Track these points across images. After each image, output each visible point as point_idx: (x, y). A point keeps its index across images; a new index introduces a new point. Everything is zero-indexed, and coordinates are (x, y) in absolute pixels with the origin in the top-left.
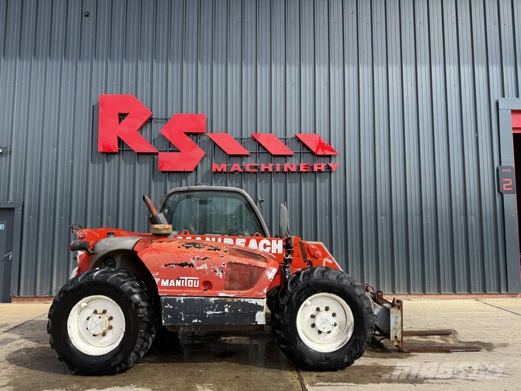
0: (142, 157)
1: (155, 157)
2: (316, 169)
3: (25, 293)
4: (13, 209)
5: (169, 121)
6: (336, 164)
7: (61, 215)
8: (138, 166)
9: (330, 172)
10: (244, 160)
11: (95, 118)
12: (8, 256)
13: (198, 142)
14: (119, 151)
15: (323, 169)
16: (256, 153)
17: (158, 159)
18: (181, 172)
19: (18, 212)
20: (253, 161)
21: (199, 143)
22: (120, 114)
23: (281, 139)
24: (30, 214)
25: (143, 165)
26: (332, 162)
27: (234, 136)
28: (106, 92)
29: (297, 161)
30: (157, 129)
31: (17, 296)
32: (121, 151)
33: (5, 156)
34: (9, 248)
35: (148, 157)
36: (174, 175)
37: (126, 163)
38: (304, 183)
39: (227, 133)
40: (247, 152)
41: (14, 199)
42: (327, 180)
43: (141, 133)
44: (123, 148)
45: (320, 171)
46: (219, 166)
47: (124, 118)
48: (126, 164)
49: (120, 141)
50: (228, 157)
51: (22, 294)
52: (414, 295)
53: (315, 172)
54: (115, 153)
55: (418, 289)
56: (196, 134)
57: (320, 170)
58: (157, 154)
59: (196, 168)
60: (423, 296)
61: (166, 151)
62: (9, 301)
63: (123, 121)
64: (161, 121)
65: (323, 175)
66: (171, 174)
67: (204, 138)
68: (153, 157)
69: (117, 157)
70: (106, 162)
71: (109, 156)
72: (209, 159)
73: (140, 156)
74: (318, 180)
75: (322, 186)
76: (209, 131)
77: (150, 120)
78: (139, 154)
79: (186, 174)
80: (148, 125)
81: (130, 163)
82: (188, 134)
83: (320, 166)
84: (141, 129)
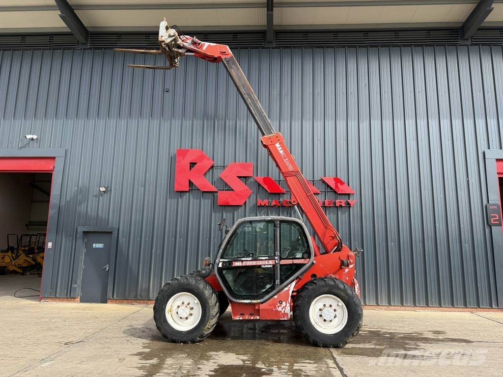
0: (206, 194)
2: (337, 205)
3: (117, 296)
4: (111, 233)
5: (226, 168)
6: (354, 200)
7: (145, 237)
8: (202, 200)
9: (349, 207)
10: (281, 197)
11: (172, 166)
12: (106, 268)
13: (247, 183)
14: (189, 190)
15: (343, 205)
17: (217, 196)
18: (234, 206)
19: (114, 235)
20: (288, 198)
22: (191, 163)
23: (310, 181)
24: (123, 237)
25: (206, 200)
26: (351, 199)
27: (274, 179)
28: (181, 147)
29: (323, 198)
30: (218, 173)
31: (112, 298)
32: (191, 190)
33: (107, 194)
34: (107, 262)
35: (210, 195)
36: (229, 208)
37: (194, 198)
39: (269, 176)
40: (284, 191)
41: (112, 225)
42: (347, 213)
43: (206, 177)
44: (192, 188)
45: (341, 206)
46: (263, 201)
47: (193, 167)
49: (191, 183)
50: (269, 194)
51: (115, 297)
52: (419, 307)
53: (337, 207)
54: (186, 192)
55: (423, 303)
56: (245, 178)
58: (217, 192)
59: (245, 203)
60: (427, 308)
61: (223, 190)
62: (106, 302)
63: (193, 169)
64: (220, 168)
65: (343, 209)
66: (226, 207)
67: (251, 180)
68: (214, 194)
69: (187, 194)
70: (179, 198)
71: (182, 193)
72: (255, 196)
73: (204, 193)
74: (339, 212)
75: (343, 216)
76: (255, 175)
77: (212, 167)
78: (203, 192)
79: (237, 207)
80: (211, 170)
81: (197, 199)
82: (239, 177)
83: (341, 202)
84: (205, 174)
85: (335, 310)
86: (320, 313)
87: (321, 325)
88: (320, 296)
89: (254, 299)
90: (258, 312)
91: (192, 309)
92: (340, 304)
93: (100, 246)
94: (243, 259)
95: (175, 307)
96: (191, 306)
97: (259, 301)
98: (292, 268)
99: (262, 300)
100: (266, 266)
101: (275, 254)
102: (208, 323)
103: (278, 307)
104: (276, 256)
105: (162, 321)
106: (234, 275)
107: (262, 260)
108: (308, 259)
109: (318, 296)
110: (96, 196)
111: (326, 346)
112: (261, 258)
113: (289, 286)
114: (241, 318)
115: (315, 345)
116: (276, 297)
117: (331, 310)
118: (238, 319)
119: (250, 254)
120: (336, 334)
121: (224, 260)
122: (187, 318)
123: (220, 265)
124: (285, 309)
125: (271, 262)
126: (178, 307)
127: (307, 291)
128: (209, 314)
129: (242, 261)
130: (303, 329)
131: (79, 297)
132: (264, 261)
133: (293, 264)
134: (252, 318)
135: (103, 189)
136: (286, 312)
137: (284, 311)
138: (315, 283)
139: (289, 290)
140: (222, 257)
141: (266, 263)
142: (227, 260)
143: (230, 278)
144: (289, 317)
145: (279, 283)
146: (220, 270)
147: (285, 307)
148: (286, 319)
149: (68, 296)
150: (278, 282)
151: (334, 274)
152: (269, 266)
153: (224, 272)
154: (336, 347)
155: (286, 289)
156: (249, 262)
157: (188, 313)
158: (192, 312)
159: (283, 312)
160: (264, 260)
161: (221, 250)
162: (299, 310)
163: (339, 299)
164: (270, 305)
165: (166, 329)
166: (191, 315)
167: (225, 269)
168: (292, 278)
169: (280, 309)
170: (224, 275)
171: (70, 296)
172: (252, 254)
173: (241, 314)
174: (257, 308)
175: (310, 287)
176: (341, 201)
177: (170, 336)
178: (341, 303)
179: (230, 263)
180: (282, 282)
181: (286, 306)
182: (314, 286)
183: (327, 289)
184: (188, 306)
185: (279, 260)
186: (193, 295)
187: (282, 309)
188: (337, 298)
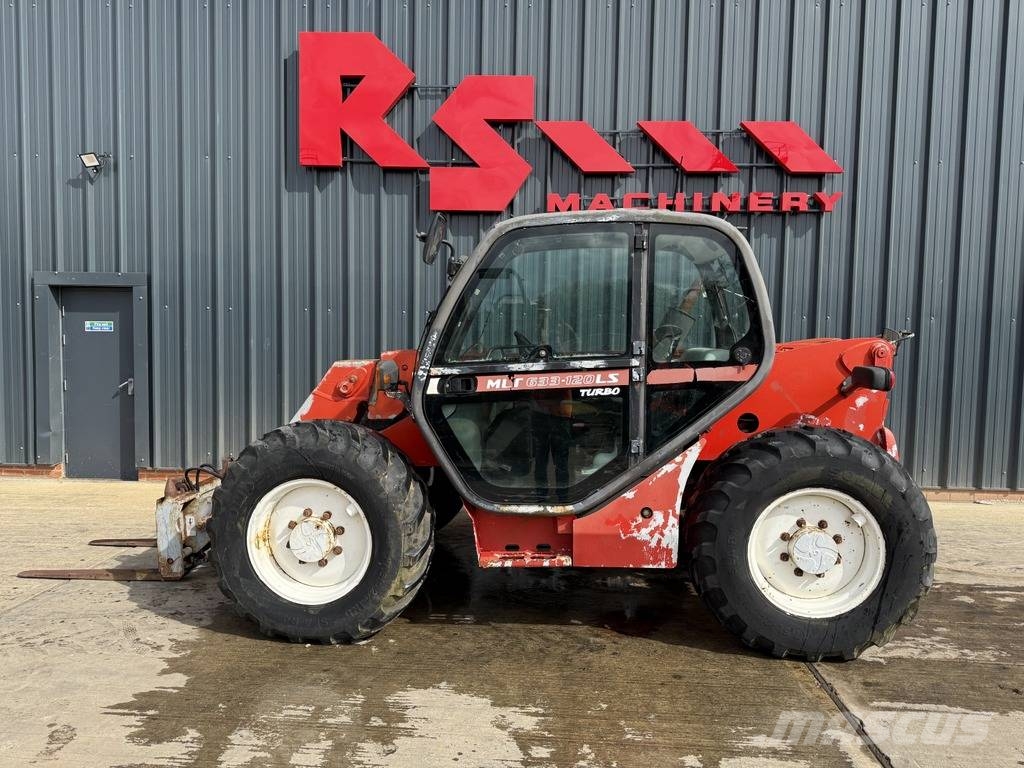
0: (393, 178)
1: (422, 178)
2: (786, 207)
3: (164, 462)
4: (128, 290)
5: (452, 94)
6: (834, 191)
7: (227, 304)
8: (384, 198)
9: (819, 216)
10: (619, 185)
11: (290, 88)
12: (126, 387)
13: (516, 142)
14: (345, 163)
15: (804, 207)
16: (647, 168)
17: (427, 183)
18: (476, 214)
19: (139, 296)
20: (639, 186)
21: (518, 144)
22: (345, 79)
23: (706, 134)
24: (163, 302)
25: (396, 196)
26: (825, 190)
27: (598, 128)
28: (312, 28)
29: (743, 187)
30: (426, 111)
31: (149, 468)
32: (348, 164)
33: (107, 175)
34: (127, 371)
35: (407, 179)
36: (463, 220)
37: (358, 189)
38: (756, 237)
39: (581, 120)
40: (628, 167)
41: (131, 267)
42: (810, 233)
43: (391, 122)
44: (352, 156)
45: (795, 211)
46: (563, 200)
47: (352, 89)
48: (360, 192)
49: (347, 142)
50: (582, 177)
51: (158, 464)
52: (988, 492)
53: (783, 214)
54: (334, 169)
55: (1000, 481)
56: (511, 124)
57: (798, 208)
58: (425, 171)
59: (511, 205)
60: (1010, 495)
61: (445, 165)
63: (350, 96)
64: (434, 93)
65: (800, 219)
66: (455, 219)
67: (530, 133)
68: (417, 176)
69: (339, 176)
70: (316, 188)
71: (322, 175)
72: (539, 184)
73: (388, 176)
74: (789, 231)
75: (798, 245)
76: (540, 115)
77: (410, 91)
78: (387, 171)
79: (488, 219)
80: (406, 102)
81: (368, 192)
82: (494, 124)
83: (797, 199)
84: (389, 113)
85: (837, 539)
86: (783, 547)
87: (783, 586)
88: (791, 495)
89: (553, 503)
90: (566, 543)
91: (339, 531)
92: (860, 521)
93: (104, 326)
94: (515, 367)
95: (281, 526)
96: (336, 521)
97: (570, 508)
98: (688, 398)
99: (580, 506)
100: (599, 392)
101: (630, 346)
102: (397, 581)
103: (638, 528)
104: (634, 356)
105: (237, 574)
106: (481, 419)
107: (581, 370)
108: (754, 367)
109: (784, 493)
110: (75, 183)
111: (800, 656)
112: (577, 364)
113: (678, 459)
114: (509, 564)
115: (764, 650)
116: (629, 495)
117: (825, 538)
118: (499, 564)
119: (539, 349)
120: (839, 618)
121: (447, 371)
122: (323, 563)
123: (433, 388)
124: (663, 534)
125: (614, 377)
126: (292, 525)
127: (745, 477)
128: (399, 551)
129: (511, 374)
130: (724, 601)
131: (63, 465)
132: (590, 375)
133: (695, 384)
134: (546, 563)
135: (90, 161)
136: (664, 544)
137: (659, 541)
138: (775, 451)
139: (677, 472)
140: (438, 361)
141: (598, 381)
142: (455, 371)
143: (467, 431)
144: (675, 560)
145: (641, 450)
146: (432, 405)
147: (660, 530)
148: (663, 565)
149: (31, 462)
150: (638, 444)
151: (817, 413)
152: (608, 392)
153: (448, 411)
154: (837, 658)
155: (668, 468)
156: (533, 377)
157: (326, 548)
158: (338, 542)
159: (653, 544)
160: (589, 370)
161: (435, 337)
162: (713, 539)
163: (858, 505)
164: (608, 522)
165: (251, 600)
166: (337, 551)
167: (449, 401)
168: (689, 433)
169: (643, 534)
170: (445, 420)
171: (36, 462)
172: (549, 349)
173: (509, 548)
174: (561, 528)
175: (757, 465)
176: (798, 196)
177: (265, 623)
178: (864, 516)
179: (468, 380)
180: (651, 446)
181: (665, 525)
182: (772, 459)
183: (817, 470)
184: (326, 524)
185: (643, 368)
186: (339, 490)
187: (652, 534)
188: (851, 500)
